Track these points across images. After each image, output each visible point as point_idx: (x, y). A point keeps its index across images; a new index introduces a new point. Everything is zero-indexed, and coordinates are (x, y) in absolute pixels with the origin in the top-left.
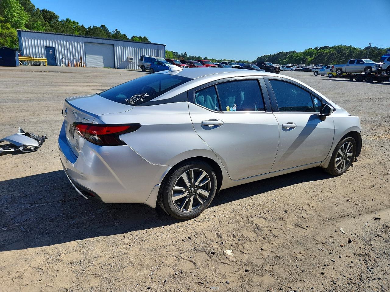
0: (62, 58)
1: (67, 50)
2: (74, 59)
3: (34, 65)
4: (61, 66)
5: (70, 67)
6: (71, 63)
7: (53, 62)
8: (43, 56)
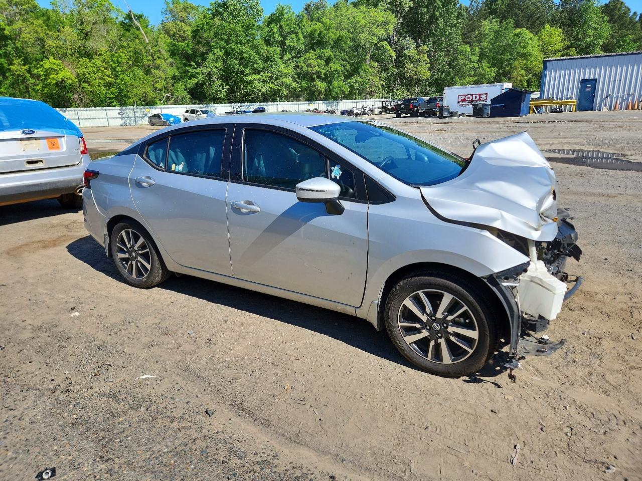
0: (607, 97)
1: (620, 80)
2: (629, 95)
3: (552, 112)
4: (600, 110)
5: (617, 112)
6: (621, 103)
7: (587, 104)
8: (574, 96)
